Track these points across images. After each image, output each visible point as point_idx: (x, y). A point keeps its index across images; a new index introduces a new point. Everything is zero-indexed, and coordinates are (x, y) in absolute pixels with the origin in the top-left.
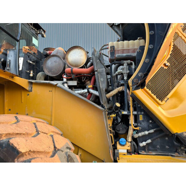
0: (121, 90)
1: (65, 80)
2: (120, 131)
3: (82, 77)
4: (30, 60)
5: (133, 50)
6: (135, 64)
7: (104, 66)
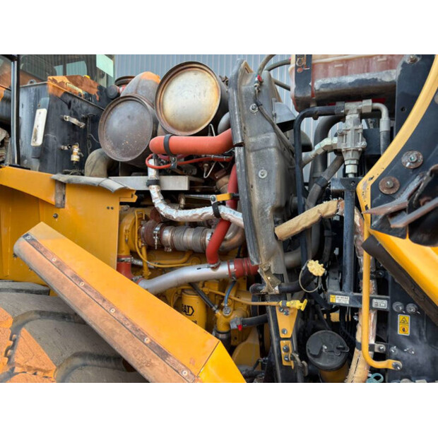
0: (329, 213)
1: (152, 173)
2: (323, 358)
3: (202, 162)
4: (75, 115)
5: (385, 59)
6: (391, 115)
7: (273, 125)
